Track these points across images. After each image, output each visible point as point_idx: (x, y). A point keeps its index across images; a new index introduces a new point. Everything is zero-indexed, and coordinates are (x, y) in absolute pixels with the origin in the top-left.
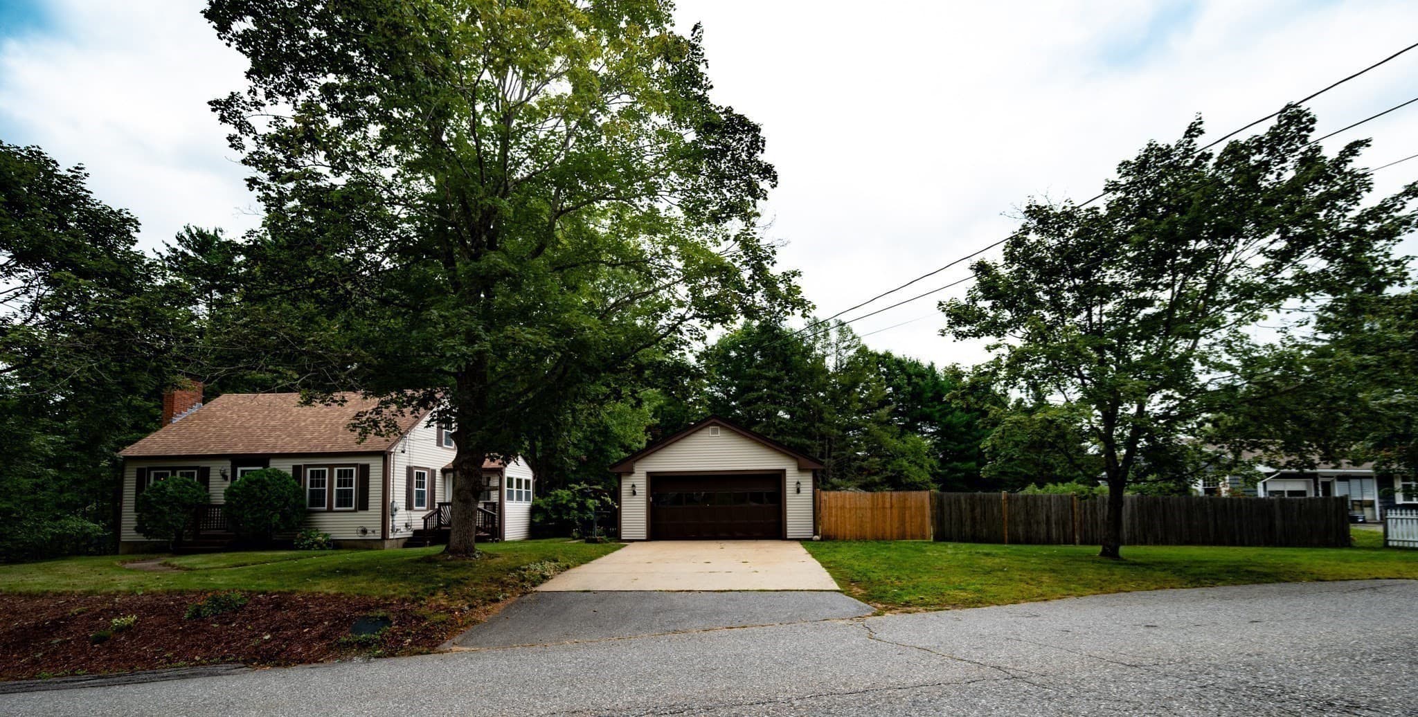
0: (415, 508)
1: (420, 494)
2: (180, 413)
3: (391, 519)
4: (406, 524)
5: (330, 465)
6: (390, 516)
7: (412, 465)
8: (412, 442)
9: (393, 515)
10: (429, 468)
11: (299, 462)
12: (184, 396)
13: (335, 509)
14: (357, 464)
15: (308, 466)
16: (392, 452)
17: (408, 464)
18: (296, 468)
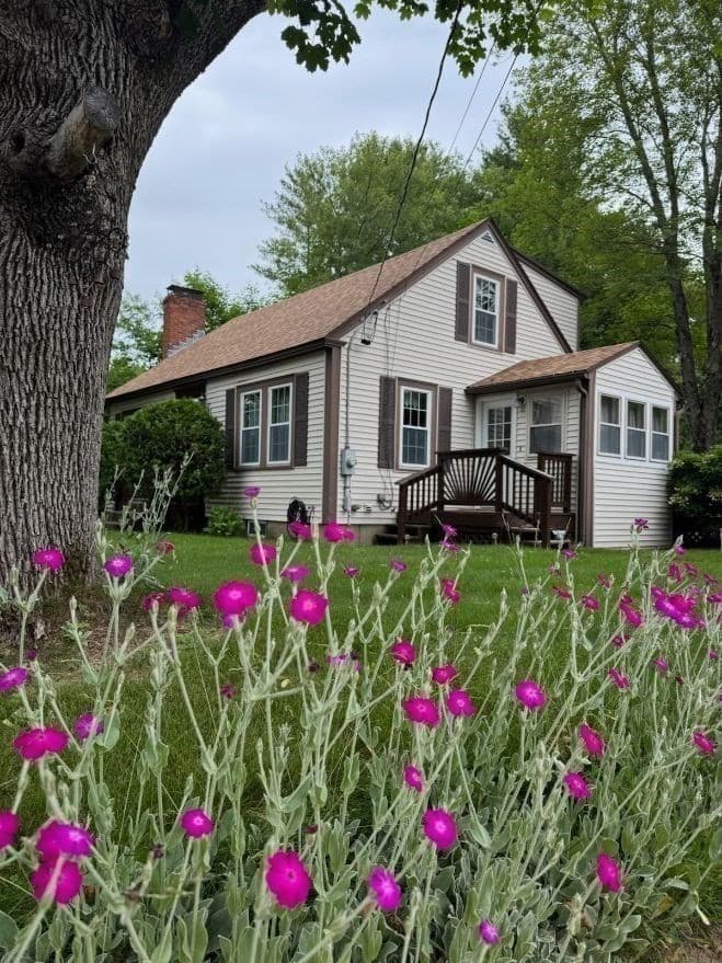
0: (403, 465)
1: (416, 438)
2: (178, 344)
3: (340, 484)
4: (378, 495)
5: (264, 384)
6: (339, 478)
7: (393, 375)
8: (391, 325)
9: (344, 476)
10: (436, 385)
11: (232, 384)
12: (181, 320)
13: (269, 463)
14: (293, 375)
15: (242, 388)
16: (344, 344)
17: (385, 373)
18: (230, 393)
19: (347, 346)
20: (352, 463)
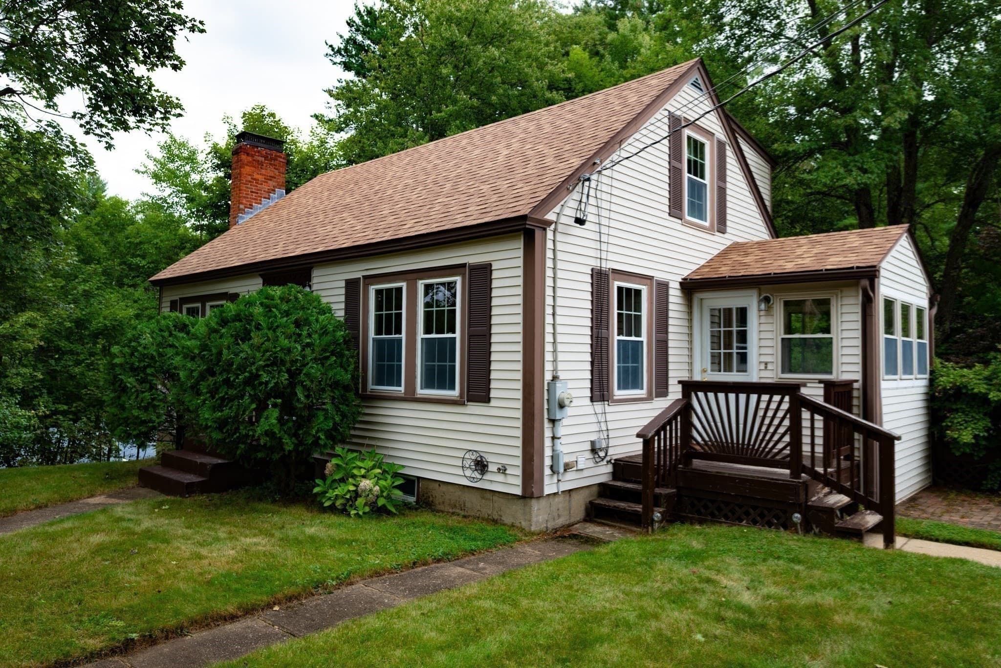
0: (619, 394)
1: (630, 352)
2: (251, 207)
3: (548, 433)
4: (593, 443)
5: (412, 275)
6: (547, 425)
7: (607, 266)
8: (605, 196)
9: (553, 421)
10: (651, 278)
11: (356, 271)
12: (256, 176)
13: (421, 392)
14: (463, 266)
15: (371, 279)
16: (549, 223)
17: (596, 263)
18: (352, 286)
19: (553, 227)
20: (567, 402)
